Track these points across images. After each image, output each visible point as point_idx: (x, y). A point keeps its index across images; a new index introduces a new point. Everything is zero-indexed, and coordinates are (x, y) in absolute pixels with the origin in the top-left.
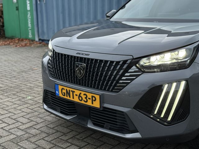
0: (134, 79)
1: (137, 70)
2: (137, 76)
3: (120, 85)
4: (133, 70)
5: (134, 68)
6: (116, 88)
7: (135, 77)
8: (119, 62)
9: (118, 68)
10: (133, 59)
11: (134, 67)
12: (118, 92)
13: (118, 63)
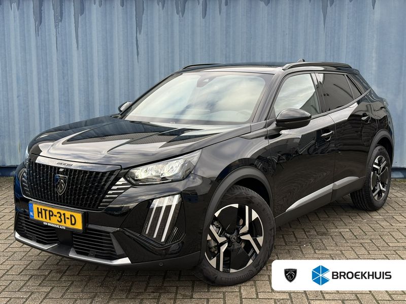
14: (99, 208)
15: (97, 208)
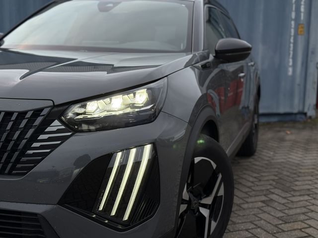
0: (57, 146)
1: (63, 127)
2: (64, 139)
3: (27, 160)
4: (55, 129)
5: (56, 125)
6: (19, 166)
7: (59, 142)
8: (26, 113)
9: (22, 125)
10: (54, 106)
11: (56, 123)
12: (25, 174)
13: (22, 115)
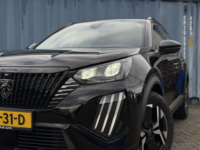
14: (48, 106)
15: (46, 107)
